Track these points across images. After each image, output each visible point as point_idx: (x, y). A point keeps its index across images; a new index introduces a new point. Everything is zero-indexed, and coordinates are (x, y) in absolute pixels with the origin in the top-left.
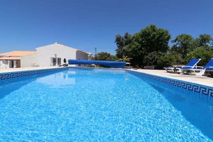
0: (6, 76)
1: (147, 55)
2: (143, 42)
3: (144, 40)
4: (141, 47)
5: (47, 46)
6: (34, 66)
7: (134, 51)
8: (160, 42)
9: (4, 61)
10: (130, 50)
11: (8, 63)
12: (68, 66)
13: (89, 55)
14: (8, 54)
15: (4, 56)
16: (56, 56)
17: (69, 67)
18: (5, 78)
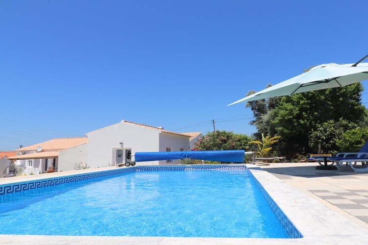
0: (15, 187)
1: (316, 129)
2: (302, 102)
3: (302, 99)
4: (298, 112)
5: (107, 128)
6: (79, 168)
7: (285, 122)
8: (341, 99)
9: (33, 160)
10: (276, 121)
11: (39, 164)
12: (135, 166)
13: (191, 139)
14: (40, 147)
15: (32, 151)
16: (122, 146)
17: (137, 168)
18: (13, 190)
